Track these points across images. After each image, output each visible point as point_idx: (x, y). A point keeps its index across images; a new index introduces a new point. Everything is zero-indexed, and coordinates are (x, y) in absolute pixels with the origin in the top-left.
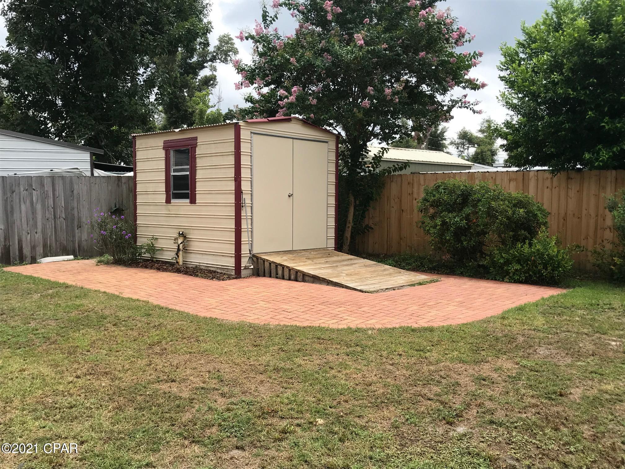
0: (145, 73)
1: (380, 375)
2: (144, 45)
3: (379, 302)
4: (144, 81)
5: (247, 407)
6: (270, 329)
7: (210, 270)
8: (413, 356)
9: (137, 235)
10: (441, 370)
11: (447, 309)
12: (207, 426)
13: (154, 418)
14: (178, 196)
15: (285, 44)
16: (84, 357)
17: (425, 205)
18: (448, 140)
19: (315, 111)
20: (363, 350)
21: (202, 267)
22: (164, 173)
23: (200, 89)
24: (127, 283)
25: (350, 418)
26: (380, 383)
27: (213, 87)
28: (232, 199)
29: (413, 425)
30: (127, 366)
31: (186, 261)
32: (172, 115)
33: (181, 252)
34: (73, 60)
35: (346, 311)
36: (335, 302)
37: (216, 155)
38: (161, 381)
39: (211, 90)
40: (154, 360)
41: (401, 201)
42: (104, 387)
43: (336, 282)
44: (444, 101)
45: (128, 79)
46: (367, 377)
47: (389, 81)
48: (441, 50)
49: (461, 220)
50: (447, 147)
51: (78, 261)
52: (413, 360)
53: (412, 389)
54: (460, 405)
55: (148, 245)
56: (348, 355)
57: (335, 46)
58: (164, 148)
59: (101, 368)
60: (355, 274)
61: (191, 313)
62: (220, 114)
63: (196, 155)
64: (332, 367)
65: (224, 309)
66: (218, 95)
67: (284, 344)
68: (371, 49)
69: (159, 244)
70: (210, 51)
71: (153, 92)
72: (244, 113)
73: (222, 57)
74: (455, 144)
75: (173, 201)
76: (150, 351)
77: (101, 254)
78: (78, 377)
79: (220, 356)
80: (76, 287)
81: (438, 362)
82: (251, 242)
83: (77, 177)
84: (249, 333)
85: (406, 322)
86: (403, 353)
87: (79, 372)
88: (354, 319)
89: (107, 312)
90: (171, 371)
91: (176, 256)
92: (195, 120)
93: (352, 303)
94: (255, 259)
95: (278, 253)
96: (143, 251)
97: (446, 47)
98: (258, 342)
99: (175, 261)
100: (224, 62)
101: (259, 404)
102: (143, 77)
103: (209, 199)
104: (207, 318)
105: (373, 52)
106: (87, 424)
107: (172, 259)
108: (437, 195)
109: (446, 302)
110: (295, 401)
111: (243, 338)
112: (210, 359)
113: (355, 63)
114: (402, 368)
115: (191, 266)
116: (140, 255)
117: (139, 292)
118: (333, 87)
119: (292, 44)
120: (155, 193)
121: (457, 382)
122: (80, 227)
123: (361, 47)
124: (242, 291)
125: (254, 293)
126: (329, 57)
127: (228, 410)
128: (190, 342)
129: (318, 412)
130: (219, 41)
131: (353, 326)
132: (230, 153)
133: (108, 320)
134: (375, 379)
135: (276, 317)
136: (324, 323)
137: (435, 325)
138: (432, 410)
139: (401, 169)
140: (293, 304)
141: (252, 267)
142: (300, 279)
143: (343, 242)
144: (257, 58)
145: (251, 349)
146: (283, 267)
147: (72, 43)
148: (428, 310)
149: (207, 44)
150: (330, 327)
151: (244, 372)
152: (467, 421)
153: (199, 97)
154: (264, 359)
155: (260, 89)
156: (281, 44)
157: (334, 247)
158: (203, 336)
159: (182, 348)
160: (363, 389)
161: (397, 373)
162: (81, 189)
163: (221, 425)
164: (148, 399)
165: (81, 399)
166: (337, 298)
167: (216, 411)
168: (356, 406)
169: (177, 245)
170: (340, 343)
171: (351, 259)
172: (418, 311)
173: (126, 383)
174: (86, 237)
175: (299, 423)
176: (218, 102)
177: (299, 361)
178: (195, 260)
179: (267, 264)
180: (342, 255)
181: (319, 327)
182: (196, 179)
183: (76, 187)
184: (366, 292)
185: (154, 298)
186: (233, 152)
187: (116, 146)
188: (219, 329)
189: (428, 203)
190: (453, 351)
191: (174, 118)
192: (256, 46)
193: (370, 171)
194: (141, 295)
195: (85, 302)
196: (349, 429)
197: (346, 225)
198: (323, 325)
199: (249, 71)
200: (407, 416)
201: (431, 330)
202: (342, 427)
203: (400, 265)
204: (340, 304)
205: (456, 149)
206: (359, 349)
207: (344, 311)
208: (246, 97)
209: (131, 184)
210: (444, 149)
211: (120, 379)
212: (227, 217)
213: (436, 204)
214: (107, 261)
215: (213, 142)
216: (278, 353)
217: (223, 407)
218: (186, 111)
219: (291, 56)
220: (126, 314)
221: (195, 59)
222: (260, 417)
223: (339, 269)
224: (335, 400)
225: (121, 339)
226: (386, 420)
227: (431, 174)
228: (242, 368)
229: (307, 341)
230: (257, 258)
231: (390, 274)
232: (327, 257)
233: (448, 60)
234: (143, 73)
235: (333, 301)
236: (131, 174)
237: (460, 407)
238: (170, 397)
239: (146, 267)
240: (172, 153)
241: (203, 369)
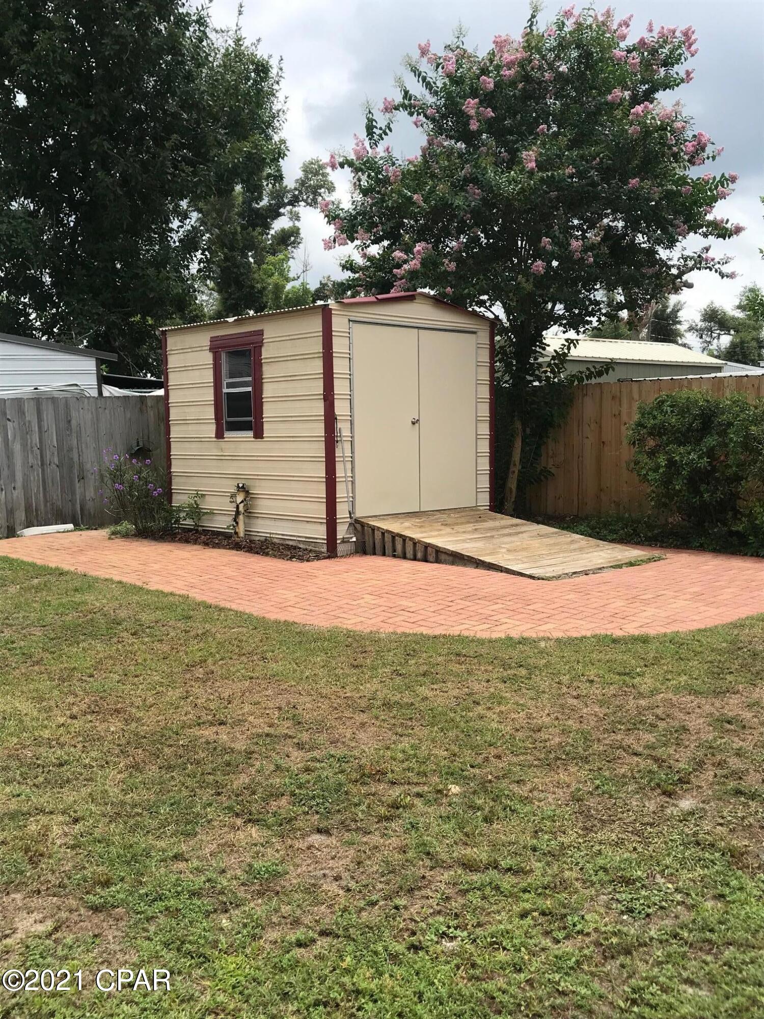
0: (182, 227)
1: (556, 714)
2: (178, 182)
3: (561, 594)
4: (180, 241)
5: (338, 765)
6: (380, 639)
7: (288, 545)
8: (611, 684)
9: (172, 489)
10: (657, 706)
11: (674, 606)
12: (273, 795)
13: (189, 783)
14: (235, 427)
15: (403, 173)
16: (83, 685)
17: (639, 434)
18: (685, 323)
19: (453, 283)
20: (530, 674)
21: (275, 540)
22: (212, 391)
23: (274, 250)
24: (156, 567)
25: (504, 783)
26: (555, 727)
27: (294, 247)
28: (320, 430)
29: (607, 796)
30: (151, 699)
31: (250, 531)
32: (231, 294)
33: (241, 517)
34: (67, 210)
35: (504, 611)
36: (487, 595)
37: (294, 358)
38: (203, 723)
39: (292, 252)
40: (193, 689)
41: (600, 427)
42: (113, 732)
43: (489, 563)
44: (670, 259)
45: (155, 238)
46: (534, 718)
47: (579, 228)
48: (666, 175)
49: (700, 457)
50: (683, 335)
51: (80, 533)
52: (612, 690)
53: (608, 737)
54: (687, 763)
55: (190, 506)
56: (505, 682)
57: (487, 172)
58: (211, 350)
59: (110, 703)
60: (524, 549)
61: (255, 614)
62: (306, 291)
63: (261, 359)
64: (477, 701)
65: (308, 607)
66: (303, 259)
67: (400, 664)
68: (547, 175)
69: (208, 504)
70: (288, 188)
71: (195, 259)
72: (340, 289)
73: (308, 197)
74: (697, 331)
75: (227, 434)
76: (188, 676)
77: (117, 522)
78: (73, 717)
79: (298, 683)
80: (75, 574)
81: (653, 692)
82: (351, 499)
83: (75, 399)
84: (347, 646)
85: (603, 627)
86: (596, 679)
87: (75, 710)
88: (518, 623)
89: (123, 614)
90: (219, 707)
91: (234, 523)
92: (267, 302)
93: (516, 597)
94: (358, 526)
95: (396, 516)
96: (182, 515)
97: (674, 168)
98: (360, 661)
99: (233, 531)
100: (311, 206)
101: (357, 761)
102: (179, 234)
103: (282, 430)
104: (280, 622)
105: (550, 181)
106: (84, 791)
107: (228, 528)
108: (660, 417)
109: (672, 593)
110: (415, 756)
111: (336, 655)
112: (281, 687)
113: (521, 199)
114: (594, 702)
115: (257, 538)
116: (177, 521)
117: (175, 581)
118: (486, 241)
119: (416, 172)
120: (199, 421)
121: (684, 726)
122: (83, 478)
123: (531, 173)
124: (338, 579)
125: (357, 582)
126: (477, 191)
127: (307, 770)
128: (252, 661)
129: (452, 774)
130: (304, 171)
131: (515, 634)
132: (316, 356)
133: (123, 626)
134: (547, 720)
135: (390, 621)
136: (468, 629)
137: (652, 632)
138: (639, 771)
139: (600, 374)
140: (418, 598)
141: (354, 539)
142: (431, 558)
143: (503, 498)
144: (359, 197)
145: (347, 671)
146: (404, 538)
147: (65, 183)
148: (642, 608)
149: (279, 178)
150: (478, 636)
151: (336, 709)
152: (697, 790)
153: (273, 264)
154: (368, 688)
155: (366, 247)
156: (398, 173)
157: (489, 506)
158: (273, 652)
159: (238, 671)
160: (528, 737)
161: (585, 711)
162: (82, 417)
163: (295, 795)
164: (181, 752)
165: (77, 752)
166: (491, 589)
167: (288, 771)
168: (515, 764)
169: (234, 505)
170: (492, 662)
171: (517, 525)
172: (624, 609)
173: (148, 726)
174: (92, 494)
175: (421, 791)
176: (304, 272)
177: (424, 691)
178: (264, 528)
179: (378, 535)
180: (502, 519)
181: (459, 636)
182: (262, 398)
183: (74, 414)
184: (539, 579)
185: (197, 590)
186: (320, 353)
187: (139, 348)
188: (298, 639)
189: (645, 430)
190: (679, 675)
191: (233, 299)
192: (357, 177)
193: (548, 378)
194: (177, 587)
195: (89, 598)
196: (501, 803)
197: (508, 469)
198: (466, 633)
199: (345, 219)
200: (598, 782)
201: (645, 640)
202: (489, 799)
203: (598, 533)
204: (494, 599)
205: (698, 339)
206: (523, 672)
207: (501, 611)
208: (343, 262)
209: (162, 409)
210: (679, 338)
211: (139, 720)
212: (313, 460)
213: (658, 431)
214: (126, 532)
215: (288, 338)
216: (391, 679)
217: (299, 766)
218: (253, 287)
219: (415, 192)
220: (153, 617)
221: (265, 202)
222: (357, 781)
223: (495, 541)
224: (480, 754)
225: (143, 656)
226: (563, 787)
227: (650, 381)
228: (332, 703)
229: (440, 659)
230: (363, 525)
231: (581, 549)
232: (477, 522)
233: (678, 190)
234: (178, 227)
235: (484, 594)
236: (161, 392)
237: (687, 767)
238: (215, 749)
239: (187, 541)
240: (224, 356)
241: (271, 705)
